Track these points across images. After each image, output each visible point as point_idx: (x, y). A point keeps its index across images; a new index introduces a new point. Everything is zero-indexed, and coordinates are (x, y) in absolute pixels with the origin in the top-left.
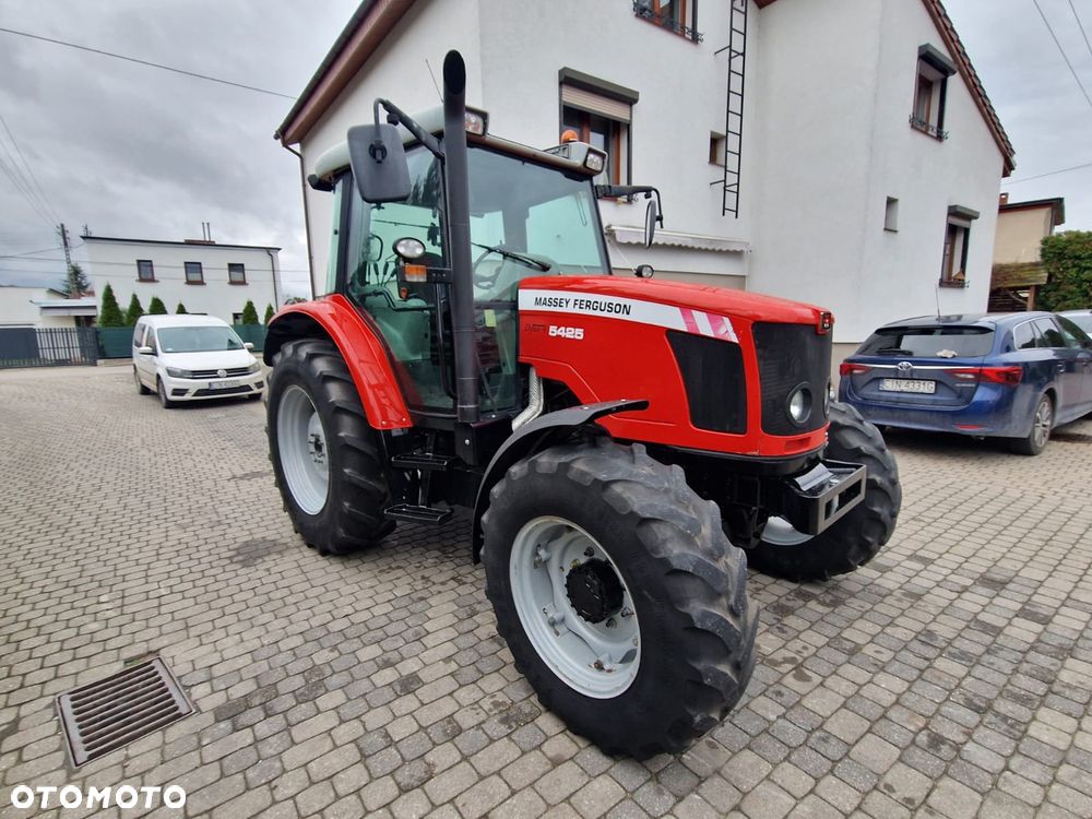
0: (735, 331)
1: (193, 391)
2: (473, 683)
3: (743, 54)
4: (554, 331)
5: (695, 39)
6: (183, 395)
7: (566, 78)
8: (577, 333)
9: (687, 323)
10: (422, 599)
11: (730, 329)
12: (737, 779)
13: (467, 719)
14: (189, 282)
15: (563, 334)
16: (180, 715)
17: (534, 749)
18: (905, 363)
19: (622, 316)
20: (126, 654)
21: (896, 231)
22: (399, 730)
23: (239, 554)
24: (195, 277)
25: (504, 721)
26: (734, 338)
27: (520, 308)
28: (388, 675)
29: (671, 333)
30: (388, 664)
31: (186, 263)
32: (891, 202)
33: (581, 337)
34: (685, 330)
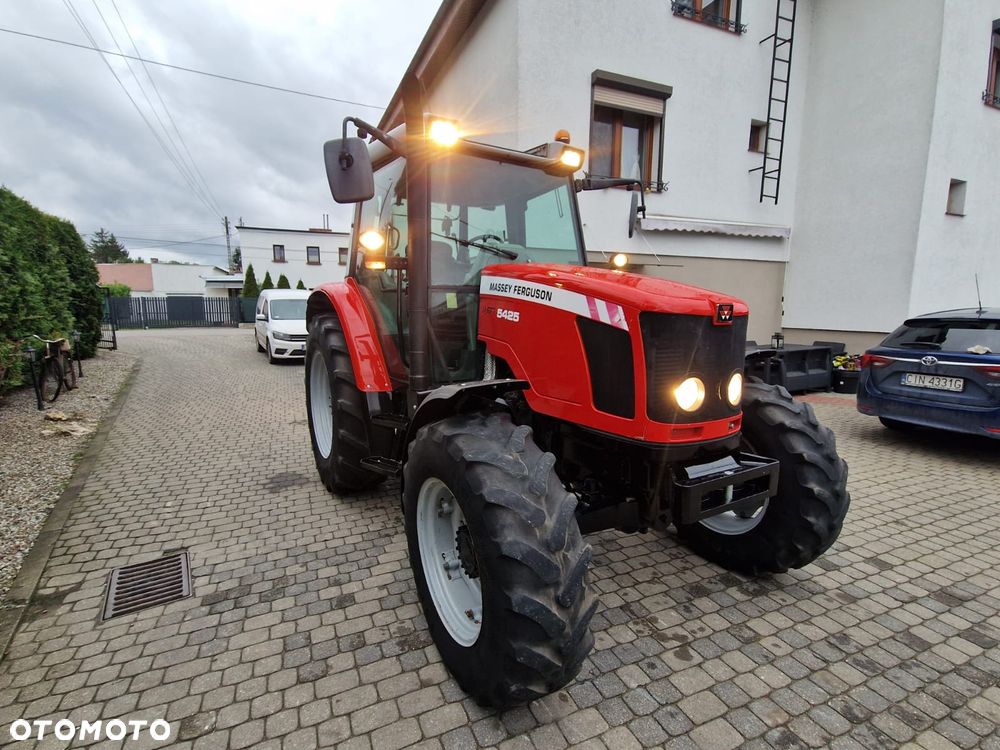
0: (626, 319)
1: (290, 351)
2: (393, 609)
3: (791, 41)
4: (501, 313)
5: (739, 30)
6: (283, 354)
7: (598, 79)
8: (513, 316)
9: (591, 310)
10: (387, 535)
11: (623, 317)
12: (570, 731)
13: (372, 637)
14: (309, 263)
15: (506, 317)
16: (181, 596)
17: (414, 670)
18: (930, 357)
19: (545, 302)
20: (167, 547)
21: (962, 216)
22: (318, 636)
23: (271, 482)
24: (313, 258)
25: (400, 644)
26: (625, 327)
27: (481, 292)
28: (334, 592)
29: (580, 318)
30: (338, 583)
31: (308, 247)
32: (955, 185)
33: (517, 320)
34: (589, 316)
